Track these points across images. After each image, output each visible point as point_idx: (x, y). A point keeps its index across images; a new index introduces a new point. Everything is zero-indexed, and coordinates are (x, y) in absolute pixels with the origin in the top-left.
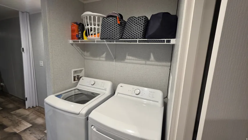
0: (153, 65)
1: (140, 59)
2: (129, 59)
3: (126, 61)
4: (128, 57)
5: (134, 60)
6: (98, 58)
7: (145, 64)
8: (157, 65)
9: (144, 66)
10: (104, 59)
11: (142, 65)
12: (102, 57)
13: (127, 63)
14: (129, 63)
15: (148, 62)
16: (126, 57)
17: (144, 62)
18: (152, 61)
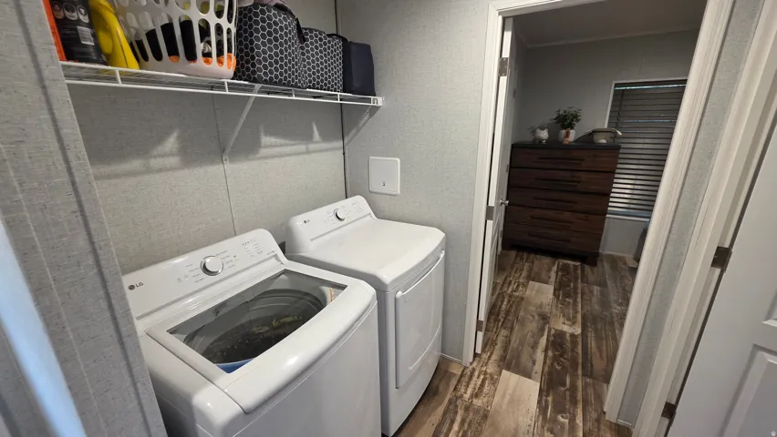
0: (321, 151)
1: (295, 140)
2: (271, 146)
3: (263, 152)
4: (266, 140)
5: (281, 146)
6: (136, 164)
7: (308, 152)
8: (327, 150)
9: (306, 156)
10: (174, 161)
11: (301, 156)
12: (163, 155)
13: (266, 158)
14: (273, 157)
15: (312, 147)
16: (259, 138)
17: (302, 147)
18: (317, 142)
